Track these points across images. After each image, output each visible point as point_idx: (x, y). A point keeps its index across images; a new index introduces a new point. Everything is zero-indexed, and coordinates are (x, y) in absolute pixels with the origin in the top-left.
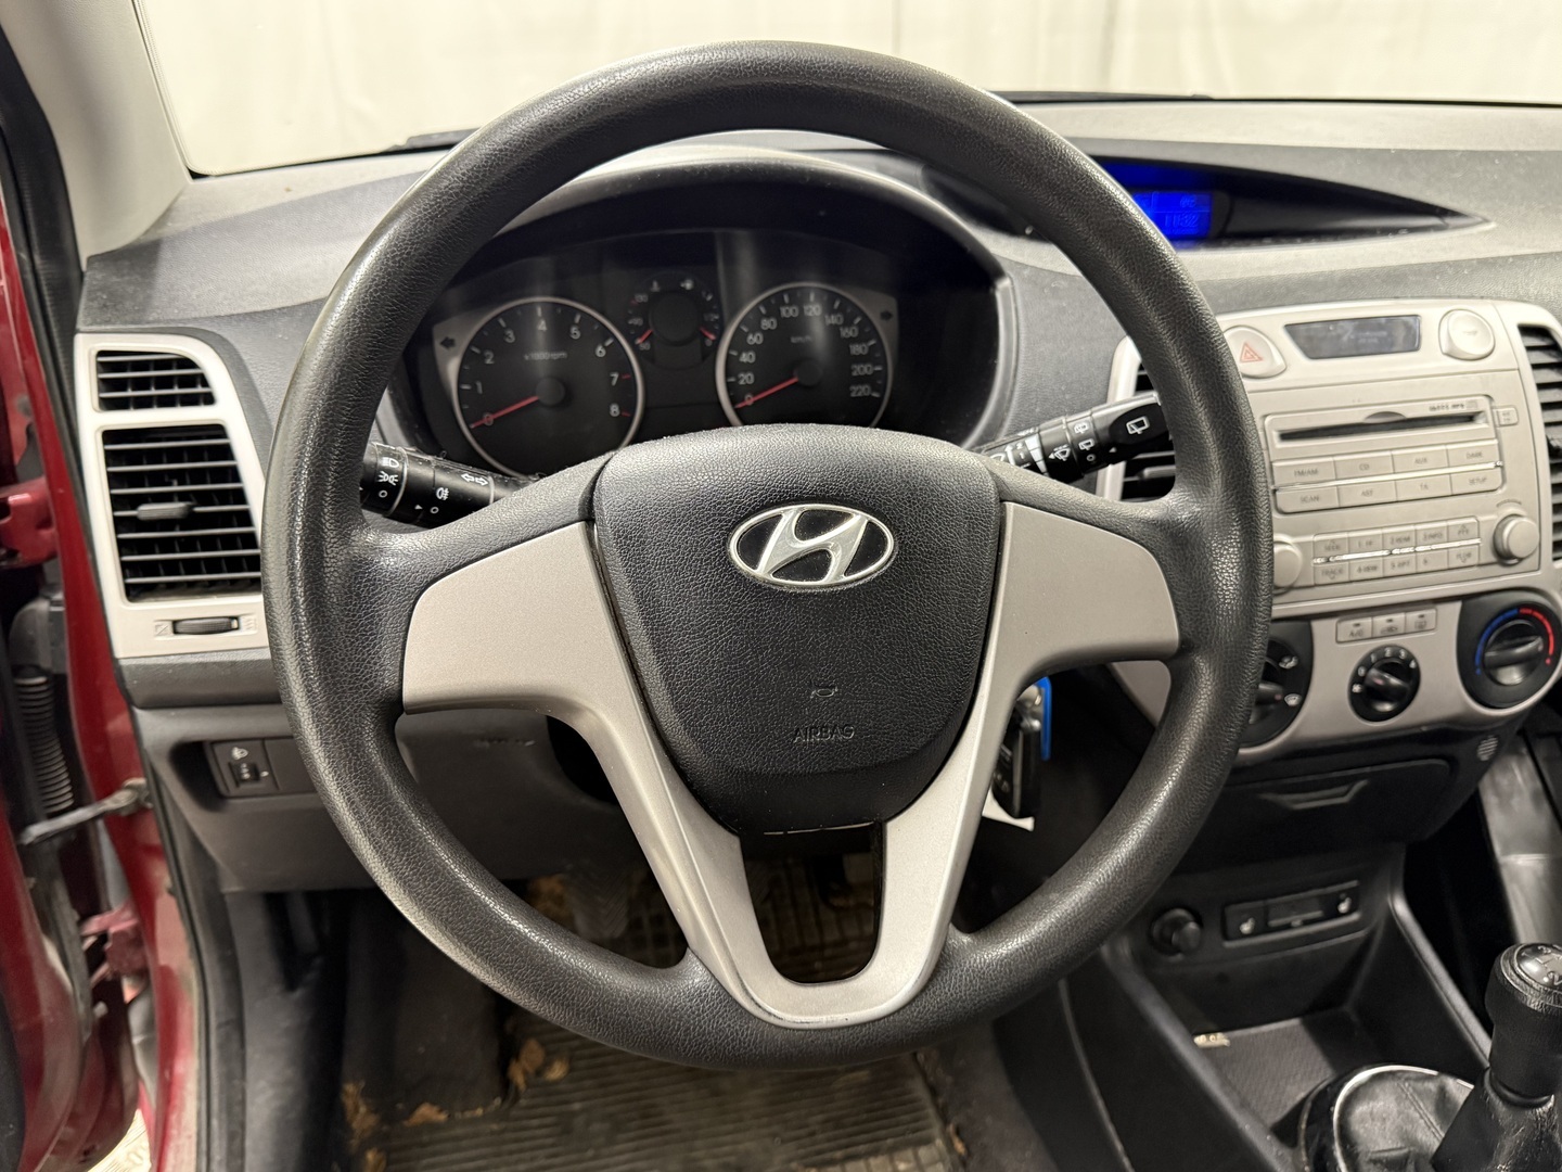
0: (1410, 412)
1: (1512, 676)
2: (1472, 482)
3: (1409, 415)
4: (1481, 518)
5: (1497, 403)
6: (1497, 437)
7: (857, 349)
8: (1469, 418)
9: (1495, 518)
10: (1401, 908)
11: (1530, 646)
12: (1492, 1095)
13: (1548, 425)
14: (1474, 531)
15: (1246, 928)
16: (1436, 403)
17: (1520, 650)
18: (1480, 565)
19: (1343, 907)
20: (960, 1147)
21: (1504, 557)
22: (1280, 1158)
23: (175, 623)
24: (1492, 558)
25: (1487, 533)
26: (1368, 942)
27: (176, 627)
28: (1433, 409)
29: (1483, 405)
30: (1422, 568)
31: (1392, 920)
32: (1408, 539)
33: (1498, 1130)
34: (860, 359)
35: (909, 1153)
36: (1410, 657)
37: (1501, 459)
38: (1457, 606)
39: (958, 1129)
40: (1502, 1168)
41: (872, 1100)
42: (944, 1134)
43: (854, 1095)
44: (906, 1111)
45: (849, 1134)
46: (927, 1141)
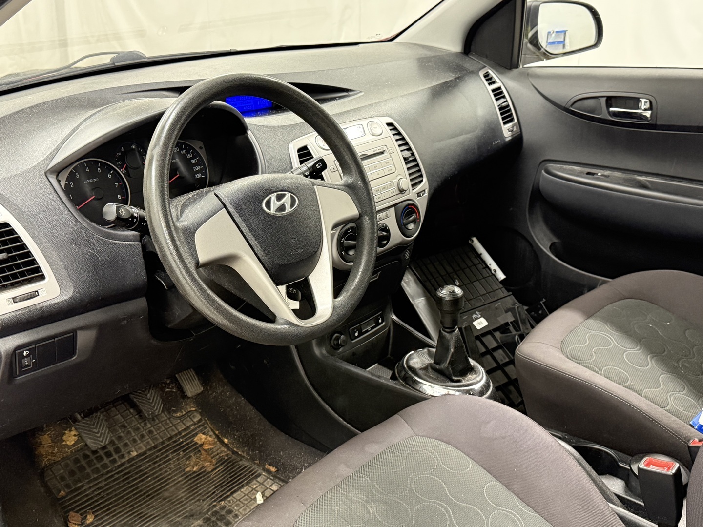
0: (369, 153)
1: (411, 226)
2: (389, 171)
3: (369, 154)
4: (394, 181)
5: (388, 147)
6: (391, 157)
7: (193, 161)
8: (382, 153)
9: (397, 180)
10: (394, 317)
11: (413, 217)
12: (444, 333)
13: (401, 151)
14: (393, 185)
15: (356, 334)
16: (374, 150)
17: (411, 219)
18: (397, 195)
19: (380, 321)
20: (273, 469)
21: (402, 191)
22: (396, 384)
23: (13, 298)
24: (399, 192)
25: (396, 184)
26: (389, 329)
27: (15, 300)
28: (374, 151)
29: (385, 148)
30: (384, 198)
31: (394, 322)
32: (378, 190)
34: (196, 165)
35: (255, 482)
36: (386, 226)
37: (394, 163)
38: (393, 209)
39: (270, 465)
40: (452, 350)
41: (230, 474)
42: (264, 470)
43: (222, 476)
44: (246, 471)
45: (229, 487)
46: (259, 475)
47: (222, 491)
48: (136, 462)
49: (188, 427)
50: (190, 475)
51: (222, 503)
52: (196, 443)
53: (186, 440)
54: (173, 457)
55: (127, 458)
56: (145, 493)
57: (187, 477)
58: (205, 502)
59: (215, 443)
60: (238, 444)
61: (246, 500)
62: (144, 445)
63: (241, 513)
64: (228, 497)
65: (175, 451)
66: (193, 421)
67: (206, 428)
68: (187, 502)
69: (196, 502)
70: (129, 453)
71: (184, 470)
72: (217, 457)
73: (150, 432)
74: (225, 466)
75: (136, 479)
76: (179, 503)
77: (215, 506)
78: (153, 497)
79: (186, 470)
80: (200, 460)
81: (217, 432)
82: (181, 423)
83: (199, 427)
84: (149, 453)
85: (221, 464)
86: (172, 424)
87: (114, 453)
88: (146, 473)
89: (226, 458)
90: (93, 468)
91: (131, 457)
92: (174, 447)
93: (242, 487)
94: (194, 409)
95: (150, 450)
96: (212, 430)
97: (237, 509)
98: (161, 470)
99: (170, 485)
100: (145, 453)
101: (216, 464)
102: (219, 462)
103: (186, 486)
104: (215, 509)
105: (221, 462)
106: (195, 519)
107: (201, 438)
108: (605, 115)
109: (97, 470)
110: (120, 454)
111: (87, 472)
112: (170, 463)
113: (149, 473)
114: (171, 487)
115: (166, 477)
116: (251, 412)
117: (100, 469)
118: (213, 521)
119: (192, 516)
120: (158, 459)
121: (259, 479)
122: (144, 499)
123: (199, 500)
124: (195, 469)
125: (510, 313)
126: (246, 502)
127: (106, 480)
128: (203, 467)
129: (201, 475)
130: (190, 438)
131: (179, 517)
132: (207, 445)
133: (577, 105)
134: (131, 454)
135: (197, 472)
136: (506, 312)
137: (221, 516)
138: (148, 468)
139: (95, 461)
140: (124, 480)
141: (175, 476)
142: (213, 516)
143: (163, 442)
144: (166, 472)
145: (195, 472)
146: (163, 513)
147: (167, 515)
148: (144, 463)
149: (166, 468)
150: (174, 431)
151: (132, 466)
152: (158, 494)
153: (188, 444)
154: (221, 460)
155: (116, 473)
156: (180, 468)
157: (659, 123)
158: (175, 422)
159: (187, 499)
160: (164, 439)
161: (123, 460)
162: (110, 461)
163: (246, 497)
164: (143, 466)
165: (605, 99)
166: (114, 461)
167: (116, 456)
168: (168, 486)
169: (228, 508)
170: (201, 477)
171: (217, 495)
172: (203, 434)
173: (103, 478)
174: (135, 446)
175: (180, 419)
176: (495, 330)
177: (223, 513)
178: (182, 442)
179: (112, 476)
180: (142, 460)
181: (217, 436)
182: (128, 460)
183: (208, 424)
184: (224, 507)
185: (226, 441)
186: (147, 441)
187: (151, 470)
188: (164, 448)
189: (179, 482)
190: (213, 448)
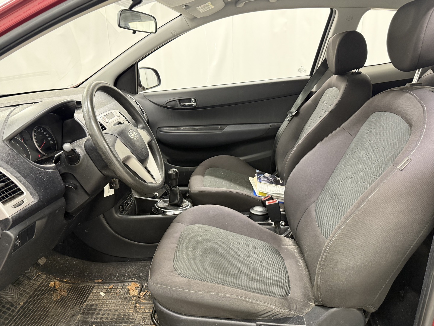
12: (173, 188)
15: (127, 205)
20: (100, 281)
23: (14, 206)
26: (134, 201)
33: (176, 191)
34: (48, 137)
35: (94, 290)
39: (97, 279)
40: (179, 194)
41: (78, 292)
42: (95, 283)
43: (75, 295)
44: (86, 288)
45: (83, 297)
46: (94, 286)
47: (81, 300)
48: (25, 307)
49: (42, 282)
50: (58, 301)
51: (85, 304)
52: (51, 287)
53: (45, 288)
54: (43, 297)
55: (19, 307)
56: (40, 318)
57: (57, 302)
58: (75, 308)
59: (60, 284)
60: (73, 279)
61: (96, 297)
62: (24, 298)
63: (98, 303)
64: (86, 300)
65: (42, 295)
66: (43, 278)
67: (51, 279)
68: (66, 312)
69: (70, 310)
70: (19, 304)
71: (53, 301)
72: (66, 288)
73: (24, 291)
74: (73, 291)
75: (30, 314)
76: (62, 314)
77: (82, 307)
78: (46, 318)
79: (54, 300)
80: (58, 293)
81: (59, 279)
82: (37, 282)
83: (48, 280)
84: (29, 300)
85: (70, 291)
86: (33, 284)
87: (11, 307)
88: (34, 310)
89: (71, 287)
90: (4, 318)
91: (21, 305)
92: (41, 293)
93: (90, 294)
94: (40, 273)
95: (29, 298)
96: (55, 279)
97: (95, 302)
98: (41, 305)
99: (51, 309)
100: (27, 301)
101: (67, 292)
102: (68, 290)
103: (59, 306)
104: (83, 308)
105: (69, 290)
106: (76, 316)
107: (52, 284)
108: (179, 107)
109: (7, 319)
110: (14, 306)
111: (2, 322)
112: (43, 301)
113: (35, 309)
114: (52, 310)
115: (46, 307)
116: (76, 261)
117: (8, 317)
118: (87, 312)
119: (74, 315)
120: (36, 301)
121: (95, 288)
122: (41, 321)
123: (71, 309)
124: (58, 298)
125: (164, 188)
126: (97, 298)
127: (15, 321)
128: (62, 296)
129: (63, 299)
130: (46, 286)
131: (67, 319)
132: (57, 286)
133: (168, 104)
134: (20, 305)
135: (60, 299)
136: (162, 188)
137: (89, 309)
138: (33, 307)
139: (3, 314)
140: (24, 318)
141: (50, 305)
142: (85, 310)
143: (33, 293)
144: (44, 305)
145: (59, 299)
146: (57, 321)
147: (60, 321)
148: (30, 306)
149: (43, 303)
150: (36, 286)
151: (24, 309)
152: (47, 316)
153: (47, 289)
154: (69, 289)
155: (18, 316)
156: (50, 301)
157: (199, 106)
158: (34, 282)
159: (64, 311)
160: (33, 291)
161: (18, 309)
162: (11, 312)
163: (95, 297)
164: (30, 307)
165: (178, 100)
166: (13, 311)
167: (13, 308)
168: (50, 310)
169: (89, 305)
170: (64, 300)
171: (79, 302)
172: (52, 282)
173: (13, 320)
174: (20, 300)
175: (36, 280)
176: (163, 195)
177: (89, 307)
178: (43, 289)
179: (17, 318)
180: (28, 305)
181: (59, 281)
182: (20, 308)
183: (52, 277)
184: (87, 305)
185: (65, 280)
186: (25, 295)
187: (35, 308)
188: (36, 295)
189: (54, 306)
190: (61, 286)
